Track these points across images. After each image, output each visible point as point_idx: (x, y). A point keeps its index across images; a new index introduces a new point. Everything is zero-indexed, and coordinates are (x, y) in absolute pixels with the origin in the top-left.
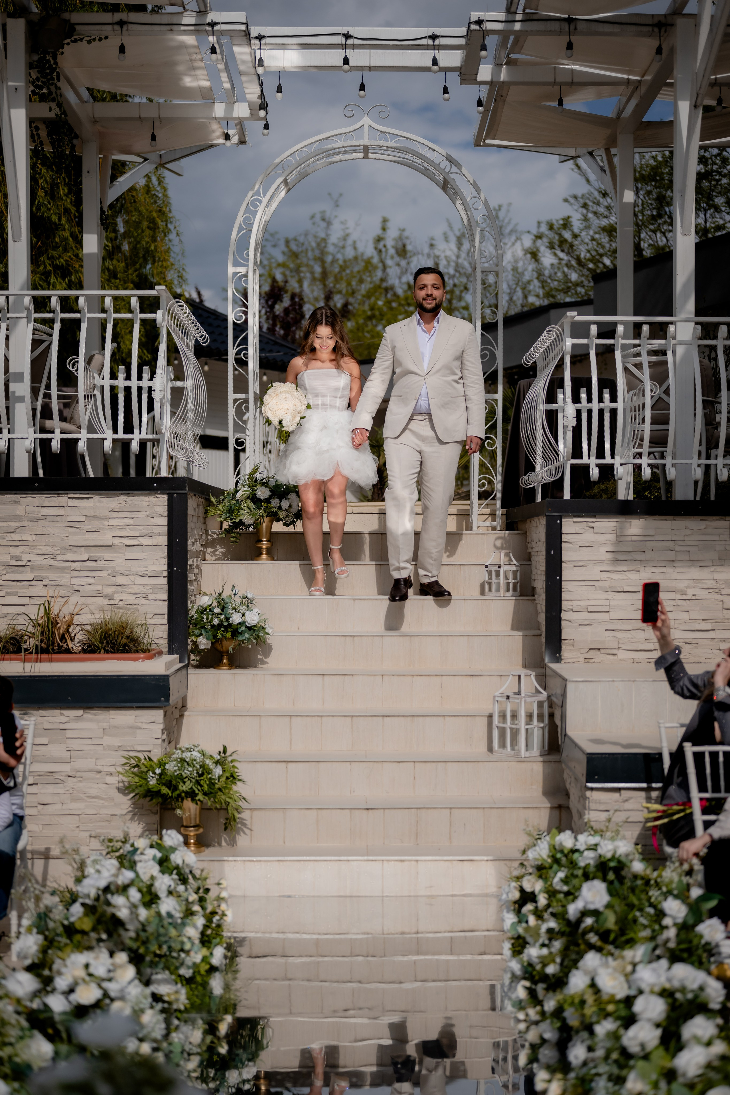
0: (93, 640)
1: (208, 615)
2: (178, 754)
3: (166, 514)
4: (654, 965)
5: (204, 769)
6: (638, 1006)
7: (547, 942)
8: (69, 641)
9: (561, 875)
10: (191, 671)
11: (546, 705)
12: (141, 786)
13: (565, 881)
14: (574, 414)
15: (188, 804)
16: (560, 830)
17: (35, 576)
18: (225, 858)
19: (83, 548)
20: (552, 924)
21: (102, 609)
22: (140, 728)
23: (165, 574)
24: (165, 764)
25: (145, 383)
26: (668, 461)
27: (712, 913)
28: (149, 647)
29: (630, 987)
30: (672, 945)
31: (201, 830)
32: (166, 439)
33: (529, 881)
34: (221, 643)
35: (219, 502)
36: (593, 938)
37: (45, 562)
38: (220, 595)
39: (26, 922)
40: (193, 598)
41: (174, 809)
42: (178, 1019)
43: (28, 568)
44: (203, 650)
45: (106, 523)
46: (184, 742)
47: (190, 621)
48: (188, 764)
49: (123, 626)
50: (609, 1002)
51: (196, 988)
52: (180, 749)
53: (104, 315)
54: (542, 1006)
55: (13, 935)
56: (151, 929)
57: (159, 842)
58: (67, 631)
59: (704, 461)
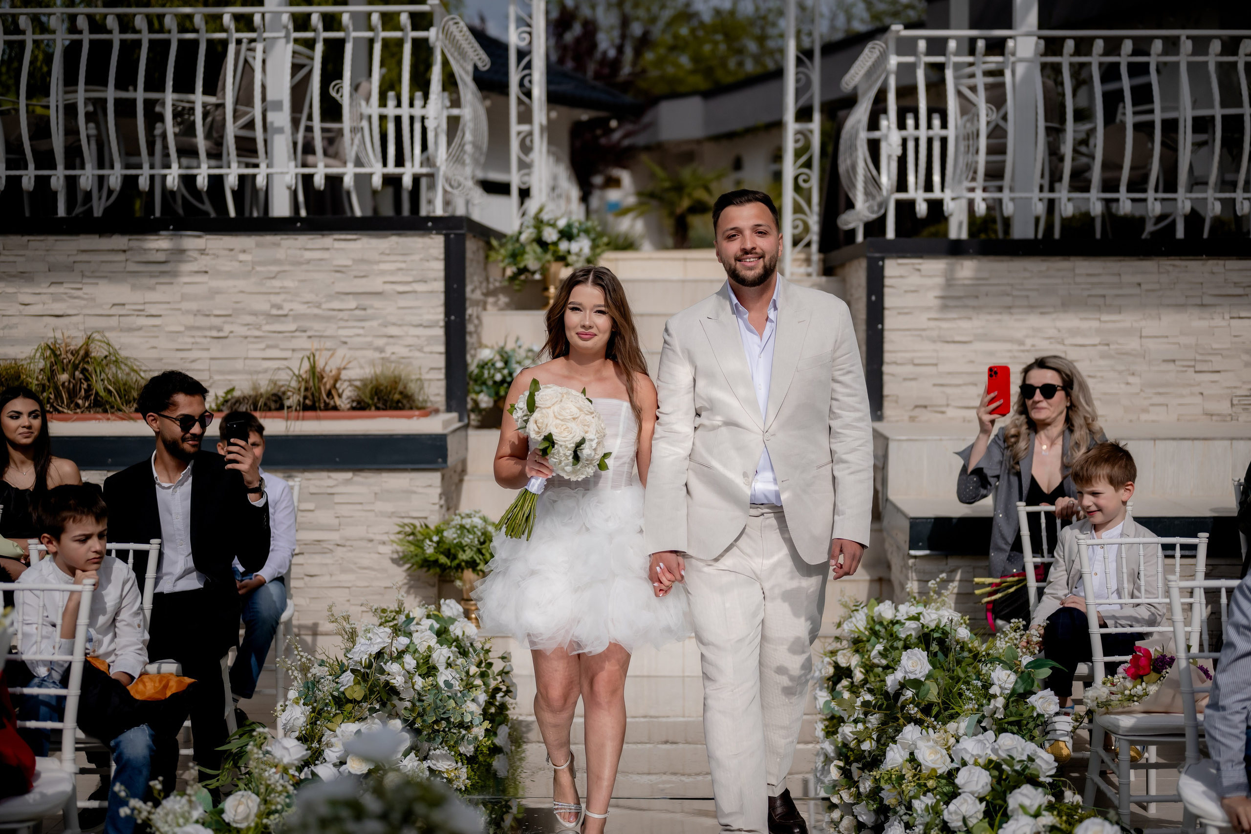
0: (363, 397)
1: (489, 369)
2: (457, 520)
3: (442, 256)
4: (980, 737)
5: (485, 537)
6: (960, 780)
7: (862, 716)
8: (336, 398)
9: (879, 647)
10: (471, 432)
12: (416, 555)
13: (883, 654)
14: (900, 142)
15: (469, 575)
16: (880, 600)
17: (299, 327)
19: (350, 297)
20: (868, 697)
21: (372, 363)
22: (415, 492)
23: (442, 323)
24: (443, 531)
25: (417, 111)
26: (1006, 195)
28: (424, 405)
29: (952, 760)
30: (999, 715)
32: (441, 173)
33: (844, 655)
35: (502, 245)
36: (913, 710)
37: (308, 311)
38: (502, 348)
39: (292, 694)
40: (473, 352)
41: (453, 581)
43: (290, 319)
44: (484, 410)
45: (376, 267)
46: (464, 508)
47: (470, 377)
48: (468, 531)
49: (396, 381)
50: (929, 777)
51: (478, 769)
52: (460, 515)
53: (370, 34)
54: (858, 787)
55: (279, 708)
56: (429, 699)
57: (436, 613)
58: (334, 386)
59: (1047, 195)
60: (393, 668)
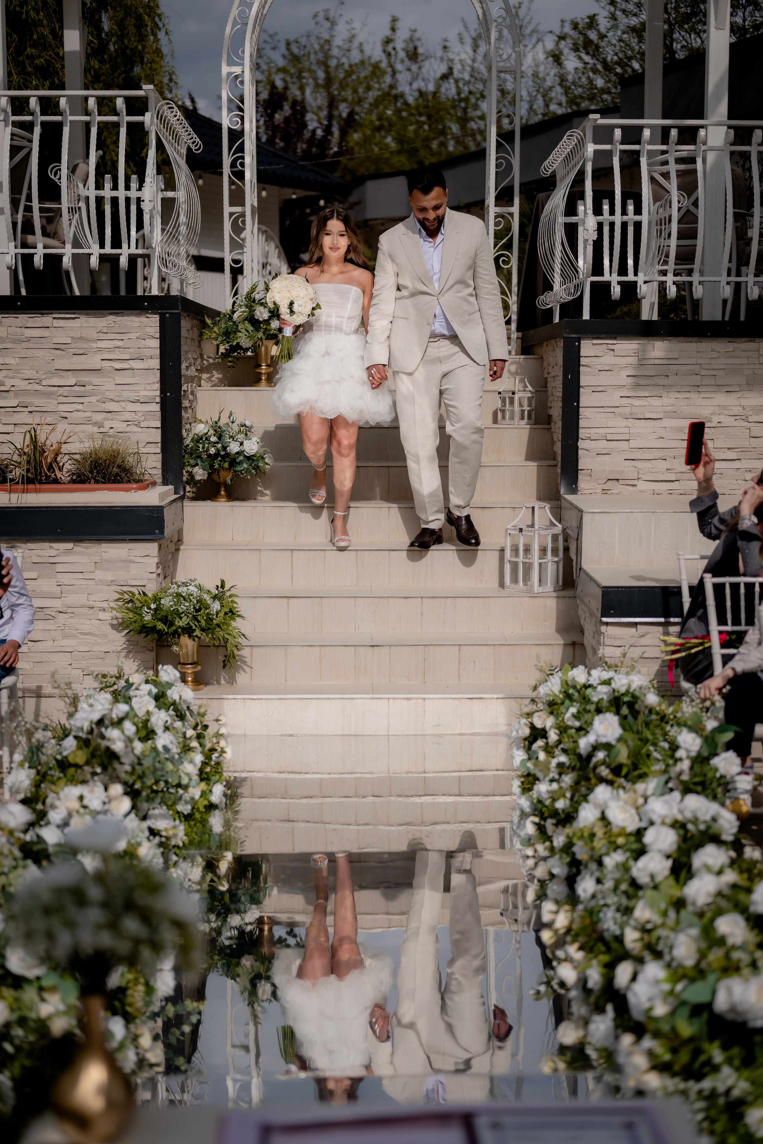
0: (83, 470)
1: (204, 444)
2: (174, 589)
3: (158, 335)
4: (667, 797)
5: (201, 604)
6: (649, 838)
7: (557, 777)
8: (57, 471)
9: (573, 710)
10: (187, 503)
11: (561, 538)
12: (135, 622)
13: (577, 717)
14: (596, 227)
15: (185, 640)
16: (573, 666)
17: (20, 402)
18: (225, 696)
19: (70, 373)
20: (563, 759)
21: (91, 437)
22: (134, 562)
23: (158, 400)
24: (160, 598)
25: (133, 194)
26: (696, 278)
27: (729, 746)
28: (141, 477)
29: (641, 820)
30: (685, 777)
31: (199, 668)
32: (157, 254)
33: (540, 717)
34: (218, 474)
35: (215, 324)
36: (604, 772)
37: (29, 387)
38: (216, 423)
39: (18, 757)
40: (188, 426)
41: (170, 646)
42: (177, 855)
43: (12, 394)
44: (200, 481)
45: (94, 345)
46: (181, 576)
47: (185, 451)
48: (184, 599)
49: (115, 455)
50: (619, 835)
51: (195, 825)
52: (176, 583)
53: (87, 118)
54: (551, 842)
55: (5, 770)
56: (147, 763)
57: (154, 678)
58: (55, 460)
59: (734, 279)
60: (113, 733)
